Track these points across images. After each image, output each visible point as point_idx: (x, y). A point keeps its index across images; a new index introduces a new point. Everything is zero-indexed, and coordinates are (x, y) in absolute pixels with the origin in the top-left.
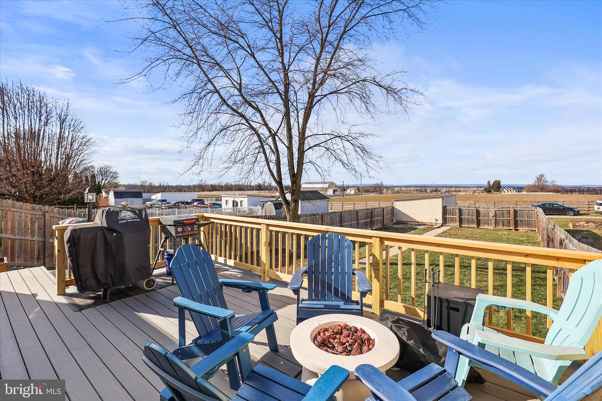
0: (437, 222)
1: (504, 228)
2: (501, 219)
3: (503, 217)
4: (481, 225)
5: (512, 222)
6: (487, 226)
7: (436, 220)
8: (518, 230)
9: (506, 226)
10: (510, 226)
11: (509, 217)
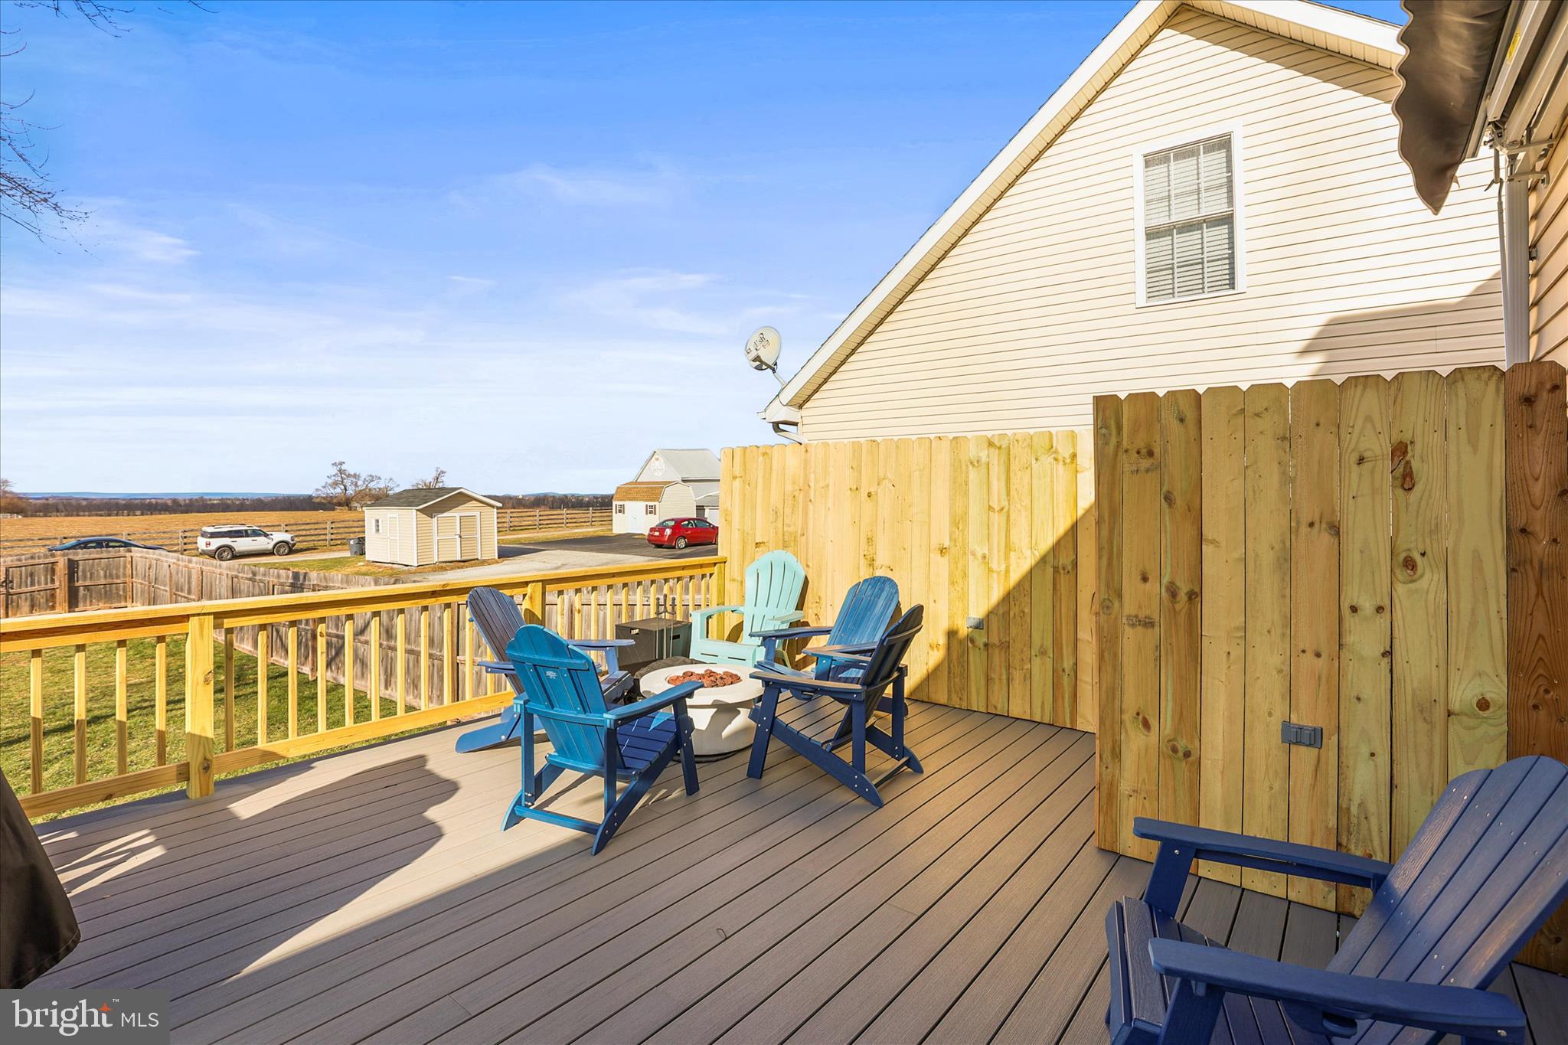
2: (24, 590)
5: (61, 594)
9: (41, 609)
10: (52, 608)
11: (53, 581)
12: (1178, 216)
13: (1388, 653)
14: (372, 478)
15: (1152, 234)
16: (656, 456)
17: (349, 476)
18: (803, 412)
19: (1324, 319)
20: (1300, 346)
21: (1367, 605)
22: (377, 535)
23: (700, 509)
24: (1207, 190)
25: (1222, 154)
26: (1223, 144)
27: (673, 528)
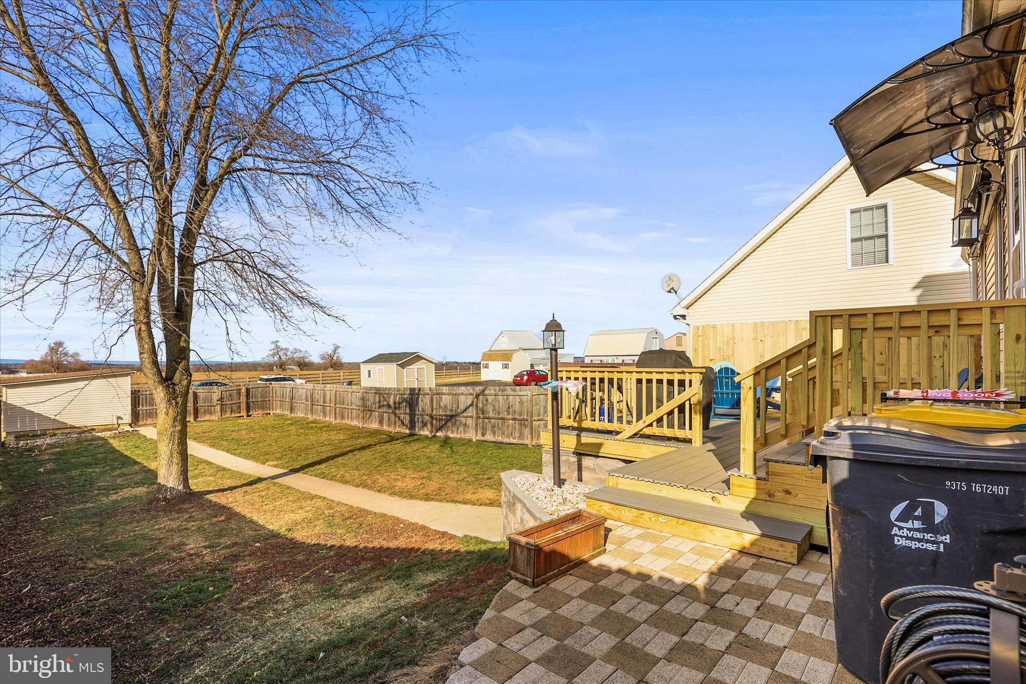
0: (120, 422)
1: (233, 415)
2: (228, 403)
3: (231, 400)
4: (199, 416)
5: (243, 406)
6: (208, 416)
7: (119, 418)
8: (250, 416)
9: (235, 413)
10: (240, 412)
11: (240, 399)
12: (864, 235)
13: (943, 366)
14: (296, 350)
15: (853, 240)
16: (502, 335)
17: (282, 349)
18: (689, 310)
19: (922, 275)
20: (913, 285)
21: (938, 356)
22: (370, 379)
23: (532, 366)
24: (877, 224)
25: (883, 210)
26: (885, 207)
27: (527, 375)
